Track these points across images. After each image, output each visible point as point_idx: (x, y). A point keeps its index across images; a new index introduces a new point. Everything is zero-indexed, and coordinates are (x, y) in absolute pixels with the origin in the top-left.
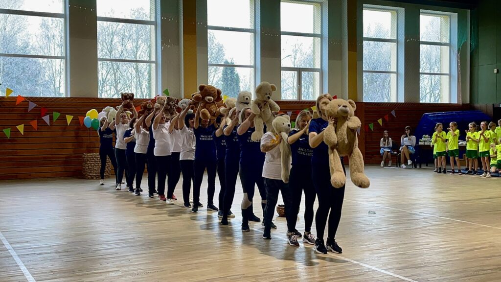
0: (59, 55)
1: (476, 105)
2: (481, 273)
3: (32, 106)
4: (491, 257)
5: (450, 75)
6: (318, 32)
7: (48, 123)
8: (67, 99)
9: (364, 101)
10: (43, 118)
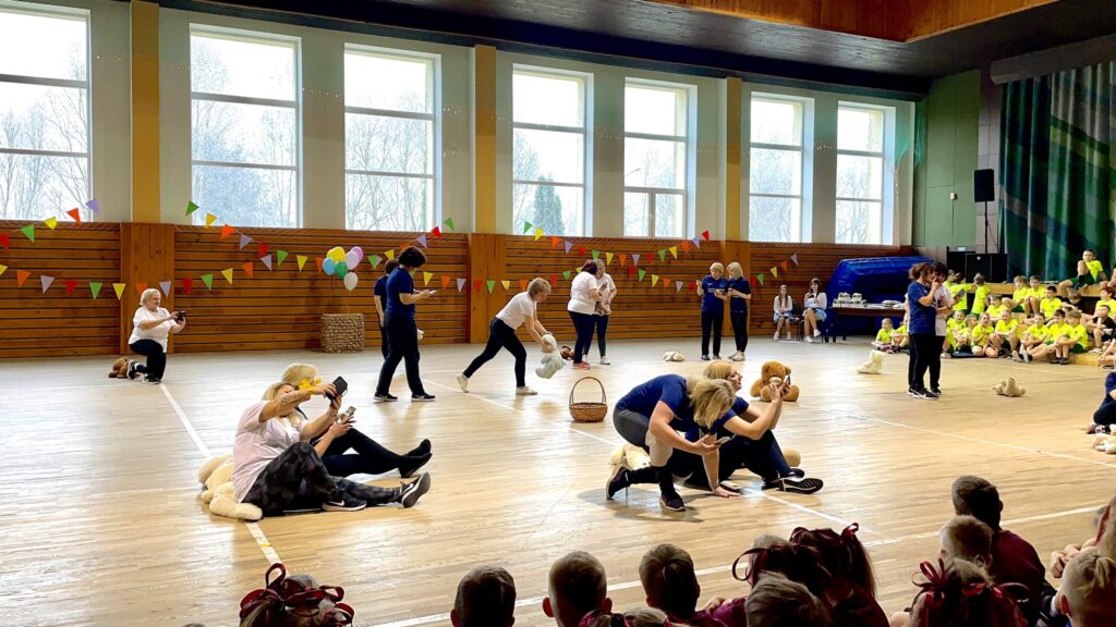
0: (289, 164)
1: (922, 249)
2: (922, 502)
3: (245, 240)
4: (936, 478)
5: (882, 201)
6: (682, 133)
7: (269, 266)
8: (299, 230)
9: (751, 240)
10: (262, 259)
